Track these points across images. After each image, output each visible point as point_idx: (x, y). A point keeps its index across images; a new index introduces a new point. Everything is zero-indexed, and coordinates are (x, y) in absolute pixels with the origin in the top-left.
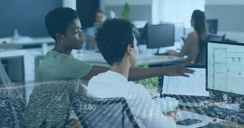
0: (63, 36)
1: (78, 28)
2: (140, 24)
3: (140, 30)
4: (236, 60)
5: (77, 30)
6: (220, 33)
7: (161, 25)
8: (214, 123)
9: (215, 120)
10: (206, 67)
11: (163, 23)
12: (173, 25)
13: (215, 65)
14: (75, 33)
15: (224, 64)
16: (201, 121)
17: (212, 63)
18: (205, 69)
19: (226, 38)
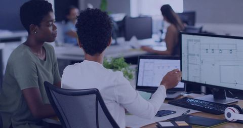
0: (37, 27)
1: (52, 21)
2: (118, 17)
3: (118, 23)
4: (210, 51)
5: (51, 23)
6: (198, 26)
7: (140, 18)
8: (188, 114)
9: (189, 111)
10: (180, 58)
11: (142, 16)
12: (151, 18)
13: (189, 57)
14: (49, 26)
15: (198, 55)
16: (175, 112)
17: (186, 55)
18: (179, 61)
19: (204, 30)
